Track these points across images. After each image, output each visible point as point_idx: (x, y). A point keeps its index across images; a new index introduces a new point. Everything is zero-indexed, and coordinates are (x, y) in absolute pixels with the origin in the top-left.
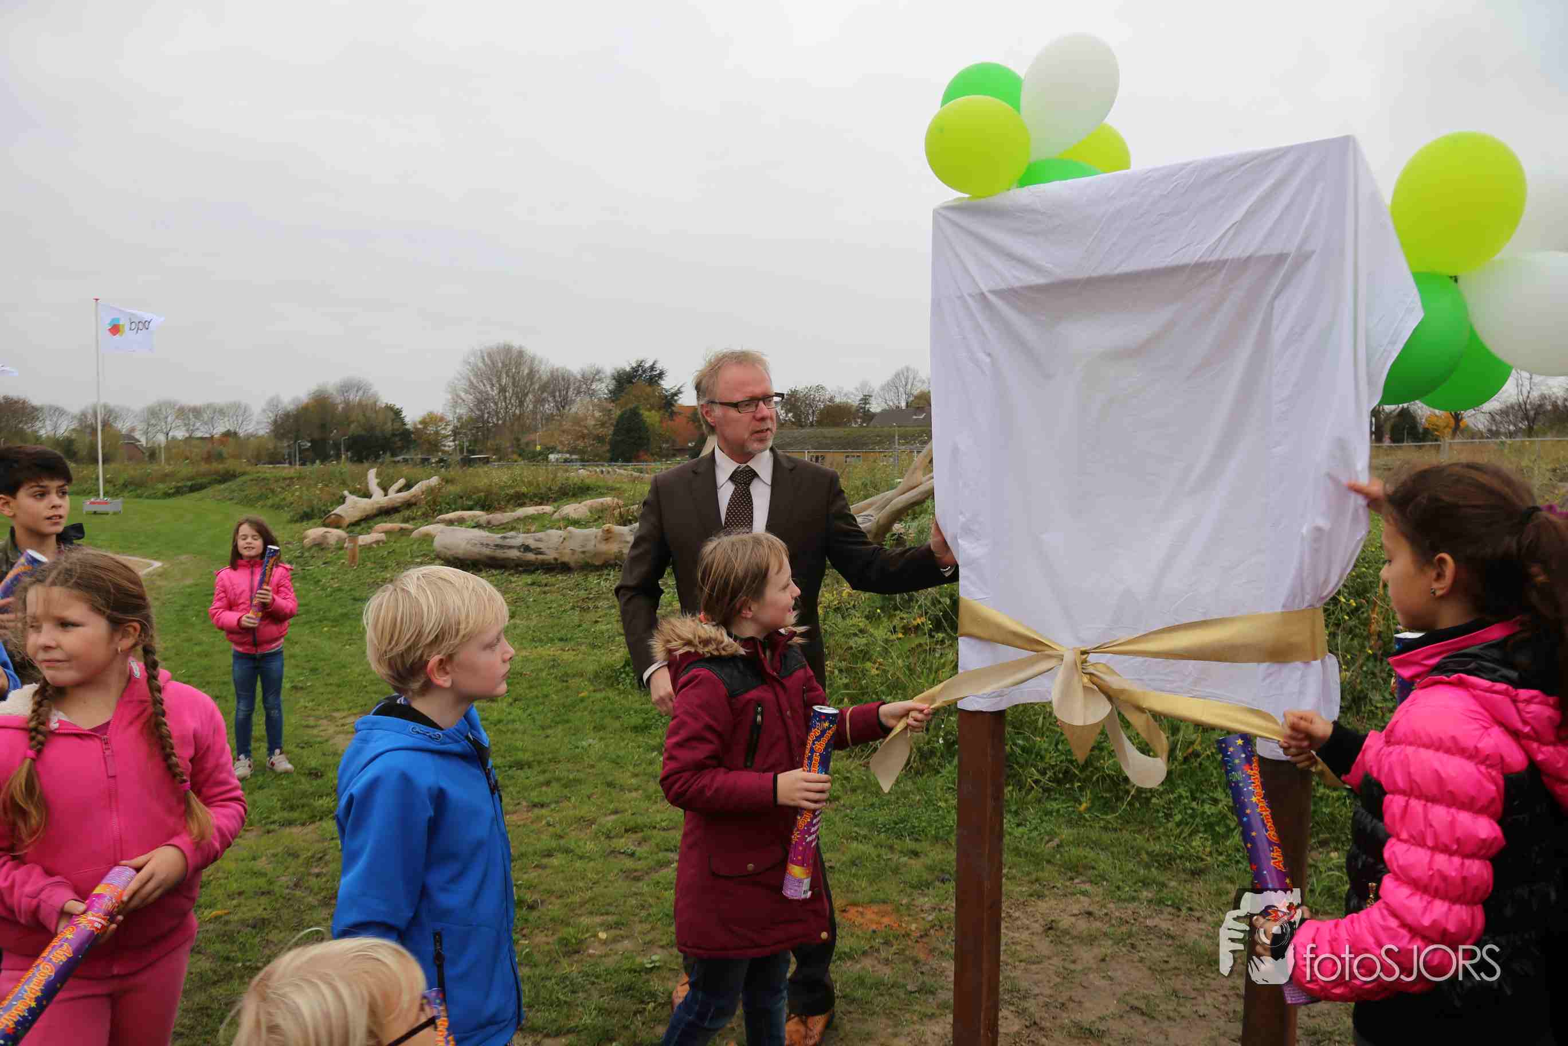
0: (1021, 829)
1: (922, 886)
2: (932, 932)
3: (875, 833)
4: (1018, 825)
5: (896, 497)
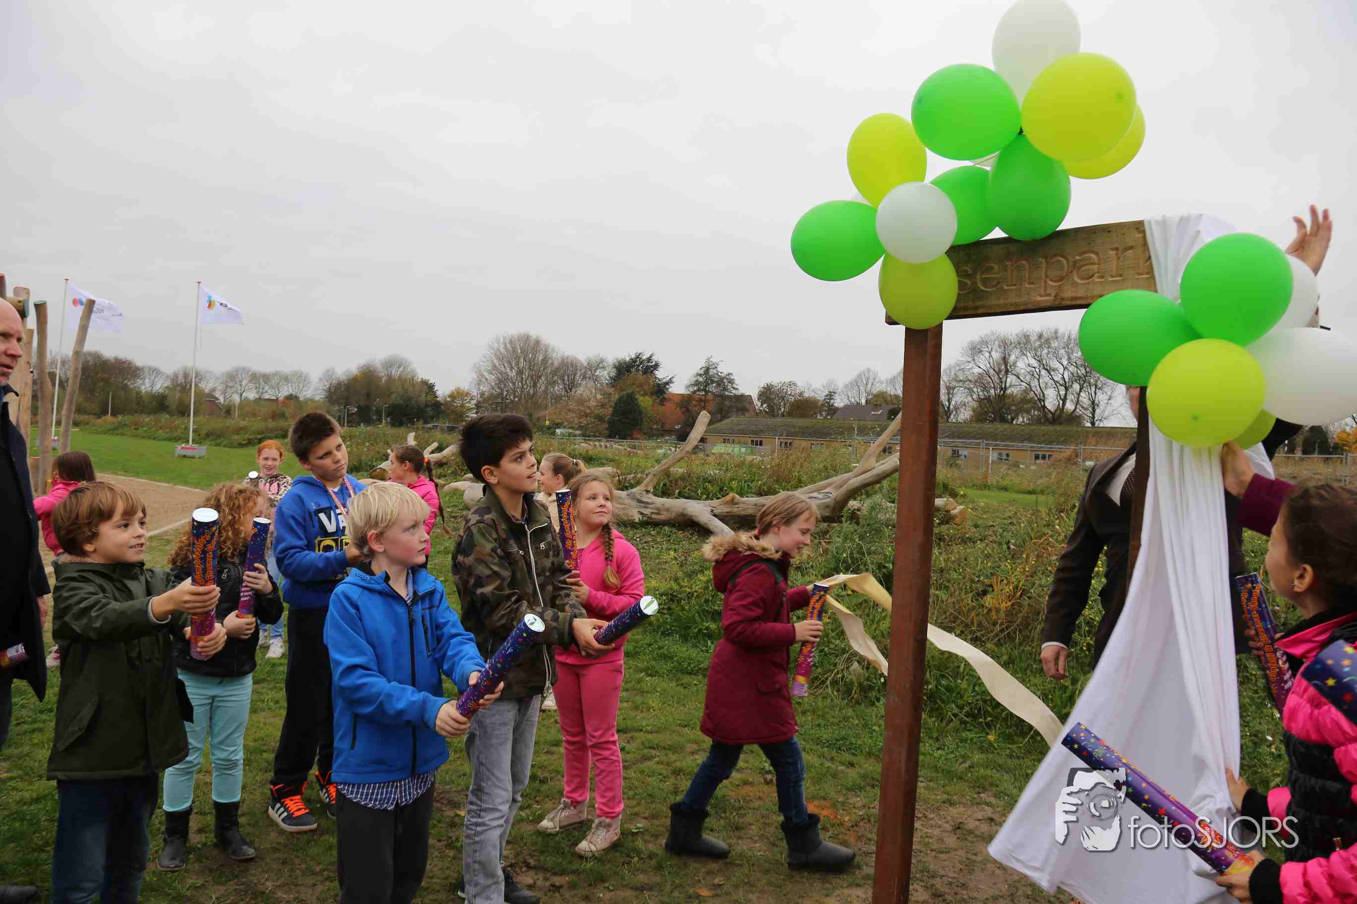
0: (940, 752)
1: (855, 789)
2: (861, 823)
3: (819, 747)
4: (937, 749)
5: (852, 479)
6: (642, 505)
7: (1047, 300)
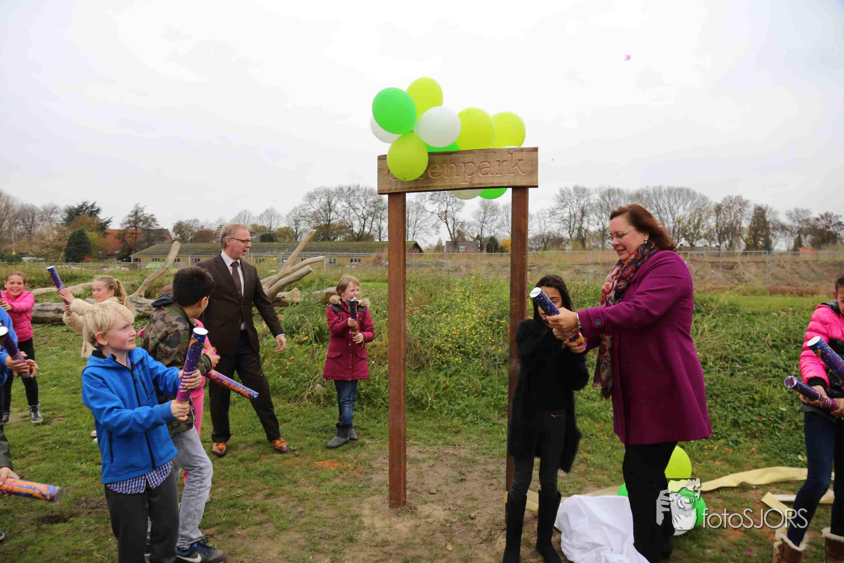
2: (358, 466)
3: (315, 433)
4: (378, 423)
5: (279, 279)
6: (138, 305)
7: (466, 184)
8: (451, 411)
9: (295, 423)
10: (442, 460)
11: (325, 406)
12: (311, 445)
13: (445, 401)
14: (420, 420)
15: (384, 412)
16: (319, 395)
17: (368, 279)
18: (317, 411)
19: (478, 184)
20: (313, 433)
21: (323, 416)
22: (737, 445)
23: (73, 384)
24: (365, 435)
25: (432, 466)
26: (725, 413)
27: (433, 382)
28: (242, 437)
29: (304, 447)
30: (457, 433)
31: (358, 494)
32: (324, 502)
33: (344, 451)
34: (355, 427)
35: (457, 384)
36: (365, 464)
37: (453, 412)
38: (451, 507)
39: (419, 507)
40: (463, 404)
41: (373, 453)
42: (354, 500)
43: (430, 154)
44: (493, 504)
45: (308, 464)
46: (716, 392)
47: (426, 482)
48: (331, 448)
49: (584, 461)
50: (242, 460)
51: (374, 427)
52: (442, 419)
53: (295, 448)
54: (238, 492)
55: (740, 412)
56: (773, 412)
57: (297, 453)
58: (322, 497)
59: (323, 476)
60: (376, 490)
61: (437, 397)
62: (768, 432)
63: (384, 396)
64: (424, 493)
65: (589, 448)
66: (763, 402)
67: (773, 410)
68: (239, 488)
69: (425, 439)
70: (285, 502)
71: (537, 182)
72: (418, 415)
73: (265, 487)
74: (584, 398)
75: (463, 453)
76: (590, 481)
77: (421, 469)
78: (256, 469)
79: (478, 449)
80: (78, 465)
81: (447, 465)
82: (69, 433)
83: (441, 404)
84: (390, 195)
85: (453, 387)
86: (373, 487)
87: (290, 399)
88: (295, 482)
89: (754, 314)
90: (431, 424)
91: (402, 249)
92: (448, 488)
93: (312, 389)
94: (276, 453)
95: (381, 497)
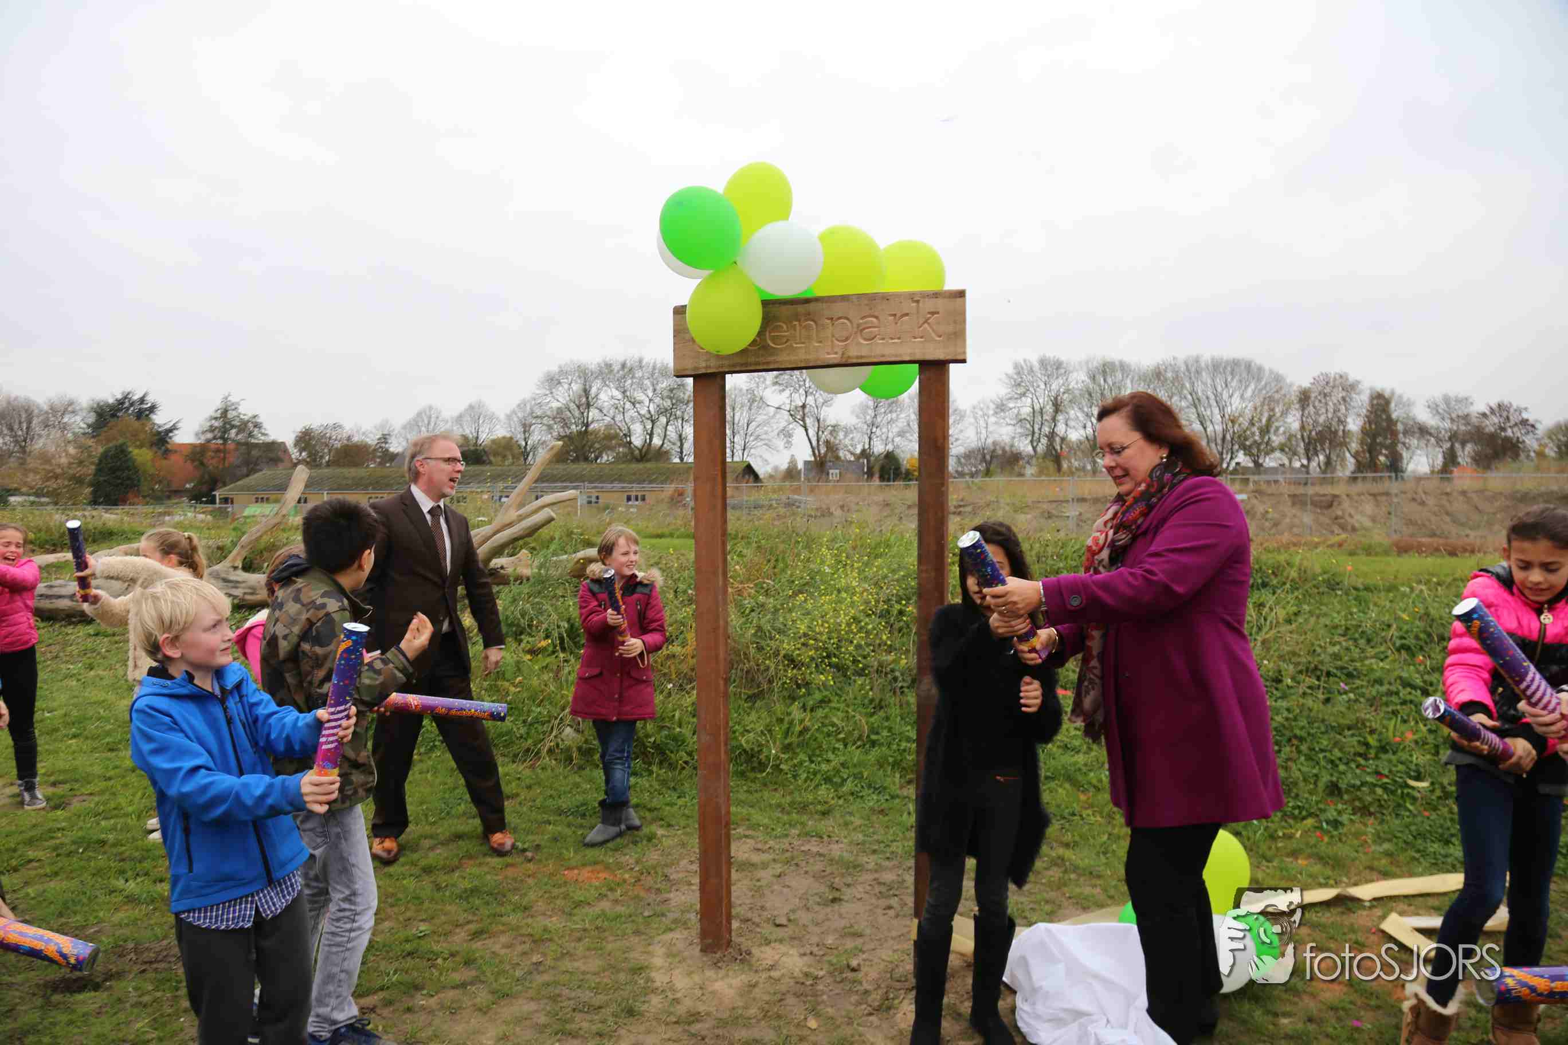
2: (643, 878)
3: (563, 817)
4: (679, 797)
5: (494, 534)
6: (230, 585)
7: (834, 358)
8: (815, 774)
9: (525, 799)
10: (797, 865)
11: (581, 768)
12: (555, 839)
13: (802, 756)
14: (756, 791)
15: (691, 777)
16: (568, 749)
17: (659, 532)
18: (565, 778)
19: (858, 357)
20: (558, 818)
21: (577, 785)
22: (1336, 828)
23: (108, 733)
24: (654, 820)
25: (779, 876)
26: (1315, 771)
27: (780, 721)
28: (427, 828)
29: (543, 843)
30: (824, 814)
31: (642, 928)
32: (581, 944)
33: (616, 850)
34: (637, 806)
35: (824, 725)
36: (656, 873)
37: (819, 776)
38: (815, 949)
39: (755, 951)
40: (836, 761)
41: (669, 854)
42: (637, 939)
43: (766, 304)
44: (892, 942)
45: (552, 875)
46: (1298, 732)
47: (768, 905)
48: (592, 845)
49: (1059, 862)
50: (428, 870)
51: (672, 804)
52: (799, 789)
53: (526, 846)
54: (422, 928)
55: (1342, 767)
56: (1401, 767)
57: (529, 854)
58: (578, 935)
59: (579, 895)
60: (675, 921)
61: (787, 748)
62: (1392, 804)
63: (689, 749)
64: (765, 925)
65: (1068, 837)
66: (1383, 749)
67: (1402, 763)
68: (422, 920)
69: (766, 827)
70: (509, 946)
71: (964, 353)
72: (753, 781)
73: (470, 918)
74: (1058, 747)
75: (836, 850)
76: (1070, 898)
77: (758, 880)
78: (453, 885)
79: (863, 843)
80: (120, 883)
81: (806, 872)
82: (103, 823)
83: (795, 761)
84: (697, 377)
85: (817, 730)
86: (671, 916)
87: (516, 756)
88: (525, 908)
89: (1367, 589)
90: (776, 798)
91: (719, 479)
92: (810, 916)
93: (556, 737)
94: (491, 856)
95: (686, 932)
